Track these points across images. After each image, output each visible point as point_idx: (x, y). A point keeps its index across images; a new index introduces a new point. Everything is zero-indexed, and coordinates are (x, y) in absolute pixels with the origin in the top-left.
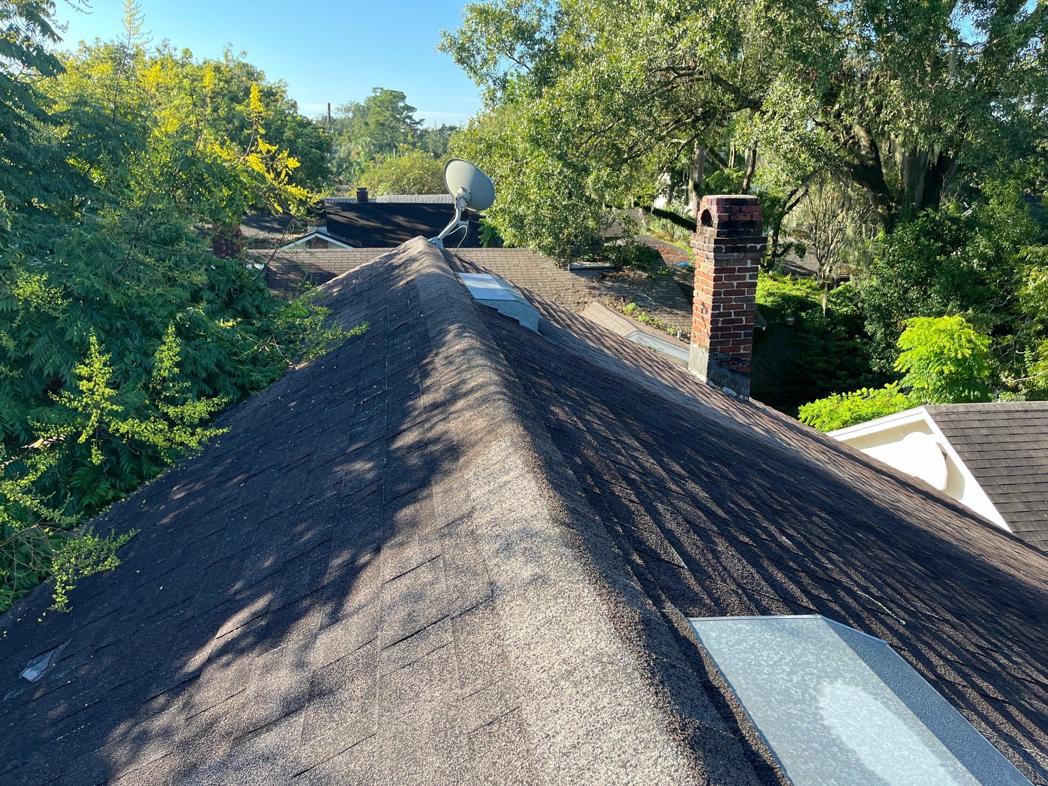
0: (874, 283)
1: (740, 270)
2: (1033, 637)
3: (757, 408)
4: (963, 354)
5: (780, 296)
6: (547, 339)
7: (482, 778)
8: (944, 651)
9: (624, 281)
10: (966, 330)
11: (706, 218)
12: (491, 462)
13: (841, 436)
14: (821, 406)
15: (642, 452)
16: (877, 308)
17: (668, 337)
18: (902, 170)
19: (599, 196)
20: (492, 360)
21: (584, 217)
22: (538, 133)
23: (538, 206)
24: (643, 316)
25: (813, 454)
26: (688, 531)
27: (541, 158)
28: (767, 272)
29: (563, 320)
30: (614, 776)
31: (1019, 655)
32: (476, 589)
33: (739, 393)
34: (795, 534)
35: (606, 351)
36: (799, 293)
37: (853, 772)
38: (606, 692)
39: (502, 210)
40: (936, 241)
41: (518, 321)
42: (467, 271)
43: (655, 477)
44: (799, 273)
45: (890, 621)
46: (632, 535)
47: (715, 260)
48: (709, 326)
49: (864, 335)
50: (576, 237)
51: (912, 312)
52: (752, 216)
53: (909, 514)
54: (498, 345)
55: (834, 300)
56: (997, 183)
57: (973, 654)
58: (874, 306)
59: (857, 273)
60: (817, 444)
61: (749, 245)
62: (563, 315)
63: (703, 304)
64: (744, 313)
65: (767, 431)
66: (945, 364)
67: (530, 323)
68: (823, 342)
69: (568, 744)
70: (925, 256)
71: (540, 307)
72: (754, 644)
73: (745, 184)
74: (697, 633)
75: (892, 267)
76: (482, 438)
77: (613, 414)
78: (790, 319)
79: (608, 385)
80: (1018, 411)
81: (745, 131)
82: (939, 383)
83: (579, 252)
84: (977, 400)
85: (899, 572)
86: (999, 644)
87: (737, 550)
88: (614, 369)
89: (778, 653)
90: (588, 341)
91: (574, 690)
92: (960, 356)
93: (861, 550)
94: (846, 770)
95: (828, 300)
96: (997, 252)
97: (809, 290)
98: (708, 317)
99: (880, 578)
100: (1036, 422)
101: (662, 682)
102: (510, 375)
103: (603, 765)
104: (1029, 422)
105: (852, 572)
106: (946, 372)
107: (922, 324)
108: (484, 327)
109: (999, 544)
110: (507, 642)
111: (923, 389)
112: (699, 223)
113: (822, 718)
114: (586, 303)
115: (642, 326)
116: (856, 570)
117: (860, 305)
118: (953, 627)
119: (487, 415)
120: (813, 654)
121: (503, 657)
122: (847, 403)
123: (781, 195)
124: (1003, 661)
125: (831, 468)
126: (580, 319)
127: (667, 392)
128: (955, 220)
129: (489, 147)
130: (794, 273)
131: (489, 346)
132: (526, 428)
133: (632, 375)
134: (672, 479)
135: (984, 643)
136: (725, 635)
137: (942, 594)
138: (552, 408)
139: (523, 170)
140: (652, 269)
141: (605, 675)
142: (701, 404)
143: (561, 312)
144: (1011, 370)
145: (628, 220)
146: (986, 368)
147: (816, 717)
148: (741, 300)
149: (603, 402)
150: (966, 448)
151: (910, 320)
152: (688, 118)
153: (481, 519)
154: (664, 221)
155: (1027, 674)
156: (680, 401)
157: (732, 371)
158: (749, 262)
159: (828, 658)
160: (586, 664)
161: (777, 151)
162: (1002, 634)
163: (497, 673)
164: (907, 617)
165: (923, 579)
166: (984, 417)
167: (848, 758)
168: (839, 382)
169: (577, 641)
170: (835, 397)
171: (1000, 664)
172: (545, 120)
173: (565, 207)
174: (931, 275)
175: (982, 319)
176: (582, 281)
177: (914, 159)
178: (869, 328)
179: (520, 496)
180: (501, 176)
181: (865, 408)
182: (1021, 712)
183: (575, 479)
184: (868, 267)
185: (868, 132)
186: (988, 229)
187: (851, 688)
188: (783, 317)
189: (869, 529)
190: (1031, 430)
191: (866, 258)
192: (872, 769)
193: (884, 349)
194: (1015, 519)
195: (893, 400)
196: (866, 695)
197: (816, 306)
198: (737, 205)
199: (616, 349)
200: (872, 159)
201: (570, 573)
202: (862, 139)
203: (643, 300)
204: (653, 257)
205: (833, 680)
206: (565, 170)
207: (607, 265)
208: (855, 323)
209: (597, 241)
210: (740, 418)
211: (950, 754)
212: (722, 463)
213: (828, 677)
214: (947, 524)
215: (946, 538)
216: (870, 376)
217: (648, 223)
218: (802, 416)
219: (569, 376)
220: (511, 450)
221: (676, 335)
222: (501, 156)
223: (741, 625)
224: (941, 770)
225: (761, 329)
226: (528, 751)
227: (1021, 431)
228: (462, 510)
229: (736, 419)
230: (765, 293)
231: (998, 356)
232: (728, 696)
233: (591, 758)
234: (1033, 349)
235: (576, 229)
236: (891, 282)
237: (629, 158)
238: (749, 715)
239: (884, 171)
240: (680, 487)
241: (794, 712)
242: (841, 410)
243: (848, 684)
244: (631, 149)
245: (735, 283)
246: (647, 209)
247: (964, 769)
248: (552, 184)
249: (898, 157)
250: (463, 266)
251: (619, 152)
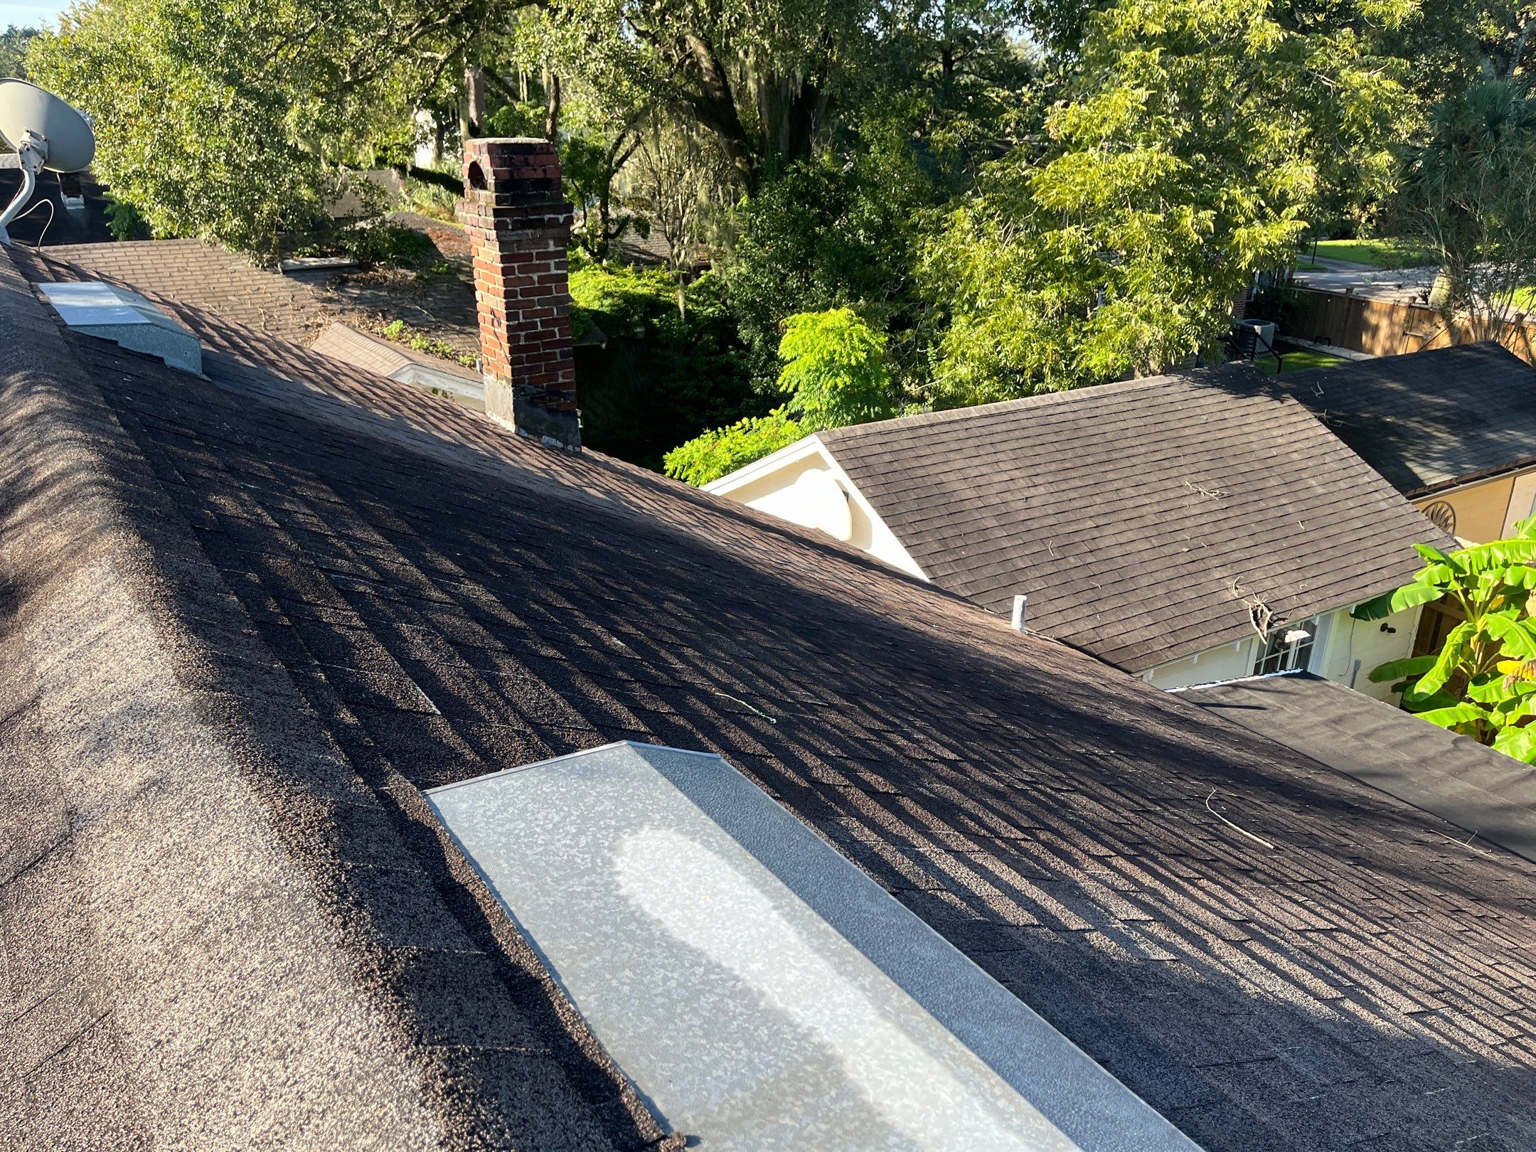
0: (743, 270)
1: (539, 256)
2: (940, 704)
3: (596, 462)
4: (857, 359)
5: (620, 297)
6: (223, 386)
7: (49, 1143)
8: (824, 746)
9: (379, 286)
10: (857, 326)
11: (476, 173)
12: (74, 605)
13: (719, 488)
14: (692, 450)
15: (387, 548)
16: (751, 305)
17: (461, 370)
18: (760, 105)
19: (312, 146)
20: (87, 428)
21: (292, 181)
22: (183, 38)
23: (204, 165)
24: (418, 341)
25: (675, 516)
26: (452, 657)
27: (195, 80)
28: (600, 261)
29: (260, 353)
30: (265, 1077)
31: (921, 730)
32: (45, 824)
33: (566, 443)
34: (633, 631)
35: (342, 398)
36: (645, 291)
37: (657, 951)
38: (258, 946)
39: (138, 174)
40: (812, 206)
41: (162, 359)
42: (59, 278)
43: (404, 583)
44: (644, 260)
45: (755, 723)
46: (344, 681)
47: (501, 242)
48: (506, 346)
49: (738, 344)
50: (283, 216)
51: (794, 309)
52: (545, 171)
53: (800, 578)
54: (108, 401)
55: (695, 297)
56: (877, 122)
57: (862, 742)
58: (746, 302)
59: (719, 257)
60: (680, 503)
61: (547, 217)
62: (260, 346)
63: (492, 312)
64: (556, 322)
65: (608, 493)
66: (837, 375)
67: (185, 360)
68: (687, 359)
69: (192, 1047)
70: (799, 227)
71: (214, 334)
72: (526, 805)
73: (548, 127)
74: (437, 809)
75: (763, 245)
76: (60, 565)
77: (339, 495)
78: (639, 330)
79: (337, 451)
80: (923, 426)
81: (531, 40)
82: (833, 402)
83: (293, 242)
84: (879, 417)
85: (778, 656)
86: (897, 721)
87: (533, 671)
88: (355, 425)
89: (561, 810)
90: (307, 384)
91: (205, 957)
92: (853, 362)
93: (730, 635)
94: (647, 951)
95: (687, 298)
96: (885, 218)
97: (660, 286)
98: (502, 331)
99: (750, 668)
100: (944, 437)
101: (358, 904)
102: (127, 450)
103: (248, 1065)
104: (936, 439)
105: (711, 669)
106: (841, 386)
107: (806, 323)
108: (81, 373)
109: (909, 596)
110: (93, 906)
111: (816, 411)
112: (467, 184)
113: (618, 886)
114: (320, 325)
115: (419, 356)
116: (717, 664)
117: (729, 302)
118: (842, 712)
119: (69, 524)
120: (611, 798)
121: (87, 931)
122: (725, 441)
123: (603, 143)
124: (901, 742)
125: (701, 533)
126: (296, 351)
127: (448, 452)
128: (832, 177)
129: (97, 63)
130: (638, 261)
131: (86, 405)
132: (144, 537)
133: (386, 431)
134: (435, 582)
135: (878, 725)
136: (482, 803)
137: (832, 673)
138: (213, 498)
139: (166, 101)
140: (421, 265)
141: (257, 918)
142: (505, 464)
143: (258, 340)
144: (914, 375)
145: (369, 187)
146: (885, 376)
147: (610, 887)
148: (548, 302)
149: (322, 478)
150: (869, 482)
151: (791, 318)
152: (441, 17)
153: (54, 707)
154: (433, 188)
155: (930, 753)
156: (469, 464)
157: (552, 411)
158: (551, 243)
159: (632, 799)
160: (227, 908)
161: (582, 72)
162: (903, 708)
163: (77, 962)
164: (780, 713)
165: (808, 658)
166: (886, 439)
167: (651, 934)
168: (714, 413)
169: (213, 874)
170: (709, 435)
171: (896, 748)
172: (191, 15)
173: (257, 166)
174: (810, 254)
175: (876, 311)
176: (308, 289)
177: (772, 88)
178: (744, 334)
179: (125, 653)
180: (127, 115)
181: (749, 445)
182: (916, 802)
183: (242, 608)
184: (733, 249)
185: (709, 47)
186: (873, 188)
187: (661, 833)
188: (629, 326)
189: (743, 605)
190: (941, 448)
191: (729, 236)
192: (683, 939)
193: (766, 362)
194: (931, 562)
195: (783, 431)
196: (681, 837)
197: (671, 307)
198: (520, 153)
199: (362, 394)
200: (719, 89)
201: (206, 764)
202: (703, 59)
203: (416, 314)
204: (419, 245)
205: (634, 827)
206: (243, 101)
207: (347, 261)
208: (725, 327)
209: (323, 221)
210: (568, 479)
211: (786, 890)
212: (528, 546)
213: (629, 825)
214: (847, 582)
215: (845, 599)
216: (752, 402)
217: (409, 192)
218: (669, 466)
219: (259, 443)
220: (110, 579)
221: (474, 365)
222: (121, 80)
223: (507, 782)
224: (775, 914)
225: (599, 347)
226: (128, 1075)
227: (928, 451)
228: (21, 697)
229: (561, 480)
230: (599, 293)
231: (898, 358)
232: (478, 894)
233: (229, 1060)
234: (936, 344)
235: (280, 202)
236: (764, 266)
237: (356, 81)
238: (511, 912)
239: (738, 107)
240: (444, 591)
241: (579, 889)
242: (718, 452)
243: (658, 828)
244: (354, 67)
245: (535, 277)
246: (401, 168)
247: (804, 904)
248: (225, 126)
249: (752, 86)
250: (52, 271)
251: (334, 70)
